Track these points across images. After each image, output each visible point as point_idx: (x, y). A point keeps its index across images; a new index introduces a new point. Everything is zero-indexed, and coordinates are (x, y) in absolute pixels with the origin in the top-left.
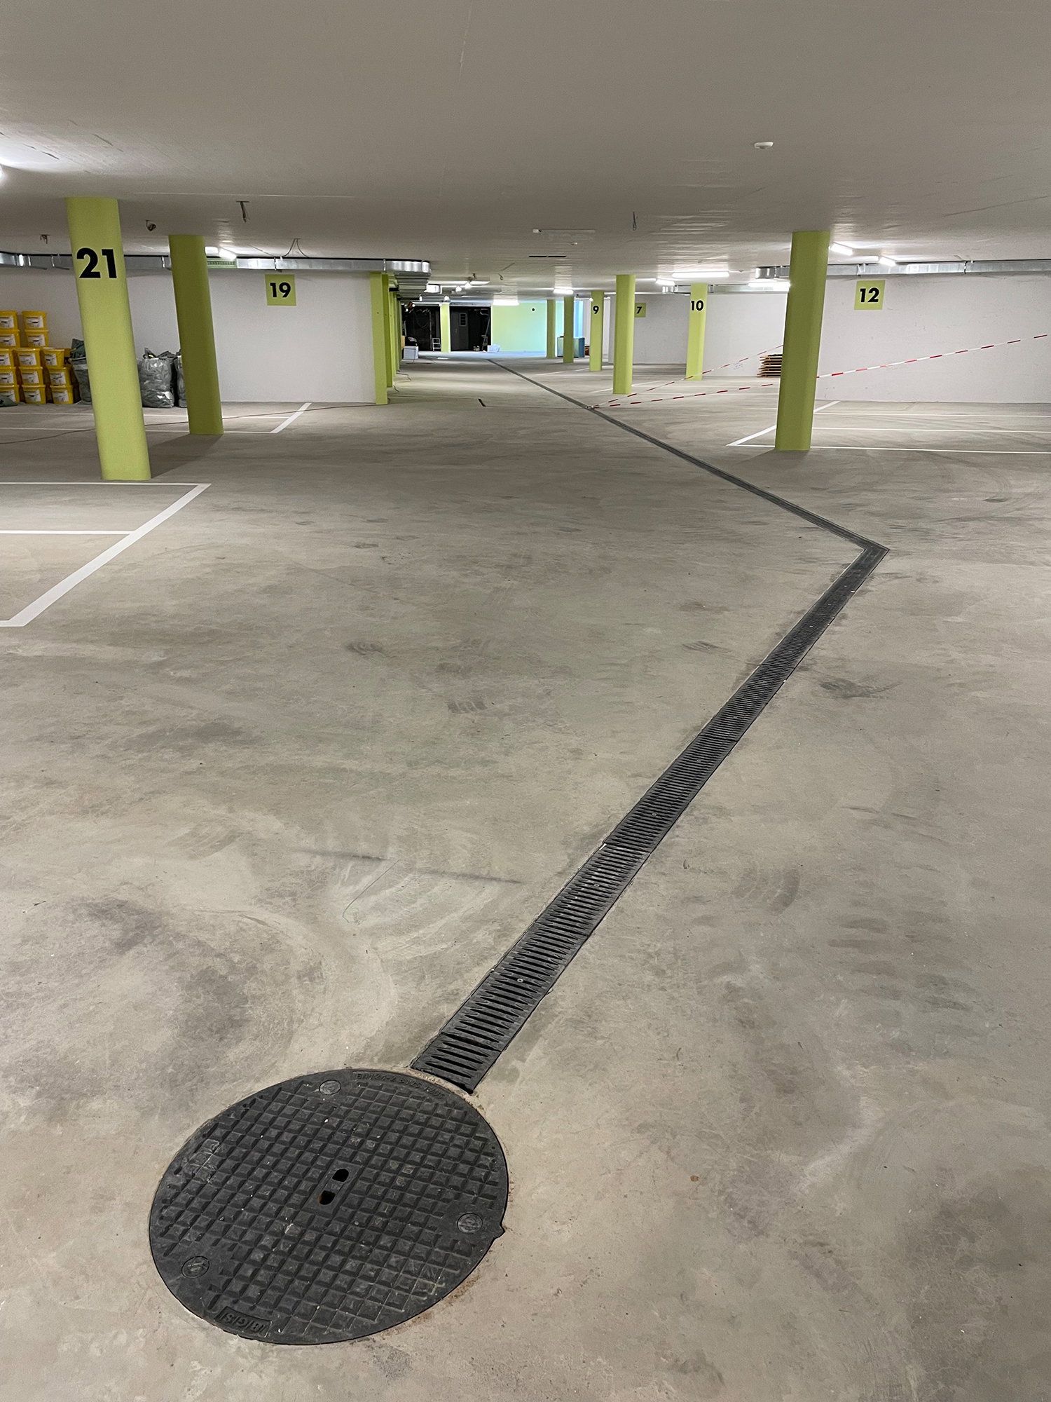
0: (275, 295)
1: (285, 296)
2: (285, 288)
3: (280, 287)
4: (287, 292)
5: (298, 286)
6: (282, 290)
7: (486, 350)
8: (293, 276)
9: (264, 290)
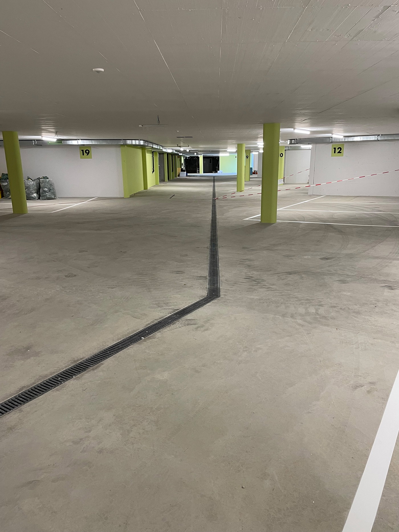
0: (83, 155)
1: (87, 155)
2: (87, 152)
3: (85, 151)
4: (88, 153)
5: (93, 151)
6: (86, 153)
7: (217, 173)
8: (90, 147)
9: (79, 153)
